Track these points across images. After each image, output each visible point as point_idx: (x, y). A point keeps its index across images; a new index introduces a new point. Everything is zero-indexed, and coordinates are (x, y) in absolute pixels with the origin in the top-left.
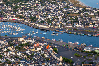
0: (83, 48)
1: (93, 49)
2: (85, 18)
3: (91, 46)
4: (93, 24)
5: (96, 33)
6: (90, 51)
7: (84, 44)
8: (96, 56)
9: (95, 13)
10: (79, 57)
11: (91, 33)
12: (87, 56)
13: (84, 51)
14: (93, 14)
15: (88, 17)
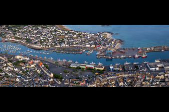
0: (70, 65)
1: (78, 65)
2: (70, 39)
3: (76, 62)
4: (76, 44)
5: (79, 51)
6: (75, 67)
7: (70, 61)
8: (81, 71)
9: (77, 35)
10: (67, 73)
11: (75, 51)
12: (74, 71)
13: (71, 67)
14: (75, 36)
15: (72, 38)
